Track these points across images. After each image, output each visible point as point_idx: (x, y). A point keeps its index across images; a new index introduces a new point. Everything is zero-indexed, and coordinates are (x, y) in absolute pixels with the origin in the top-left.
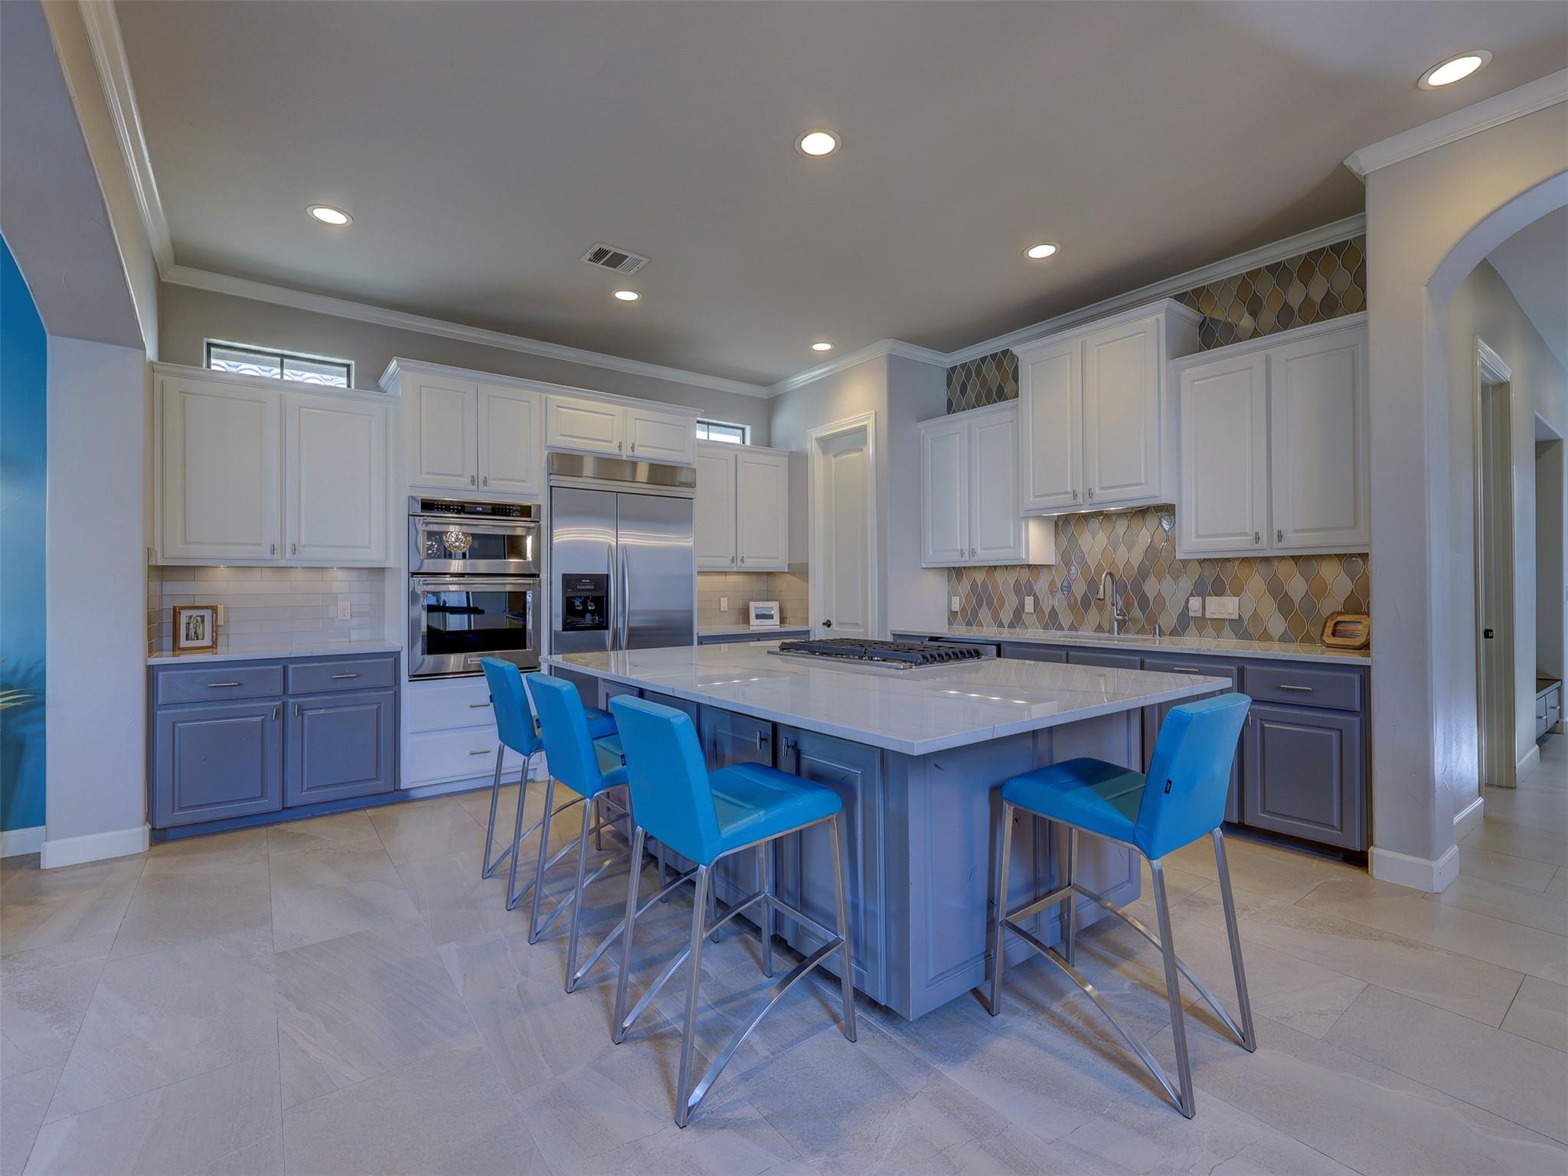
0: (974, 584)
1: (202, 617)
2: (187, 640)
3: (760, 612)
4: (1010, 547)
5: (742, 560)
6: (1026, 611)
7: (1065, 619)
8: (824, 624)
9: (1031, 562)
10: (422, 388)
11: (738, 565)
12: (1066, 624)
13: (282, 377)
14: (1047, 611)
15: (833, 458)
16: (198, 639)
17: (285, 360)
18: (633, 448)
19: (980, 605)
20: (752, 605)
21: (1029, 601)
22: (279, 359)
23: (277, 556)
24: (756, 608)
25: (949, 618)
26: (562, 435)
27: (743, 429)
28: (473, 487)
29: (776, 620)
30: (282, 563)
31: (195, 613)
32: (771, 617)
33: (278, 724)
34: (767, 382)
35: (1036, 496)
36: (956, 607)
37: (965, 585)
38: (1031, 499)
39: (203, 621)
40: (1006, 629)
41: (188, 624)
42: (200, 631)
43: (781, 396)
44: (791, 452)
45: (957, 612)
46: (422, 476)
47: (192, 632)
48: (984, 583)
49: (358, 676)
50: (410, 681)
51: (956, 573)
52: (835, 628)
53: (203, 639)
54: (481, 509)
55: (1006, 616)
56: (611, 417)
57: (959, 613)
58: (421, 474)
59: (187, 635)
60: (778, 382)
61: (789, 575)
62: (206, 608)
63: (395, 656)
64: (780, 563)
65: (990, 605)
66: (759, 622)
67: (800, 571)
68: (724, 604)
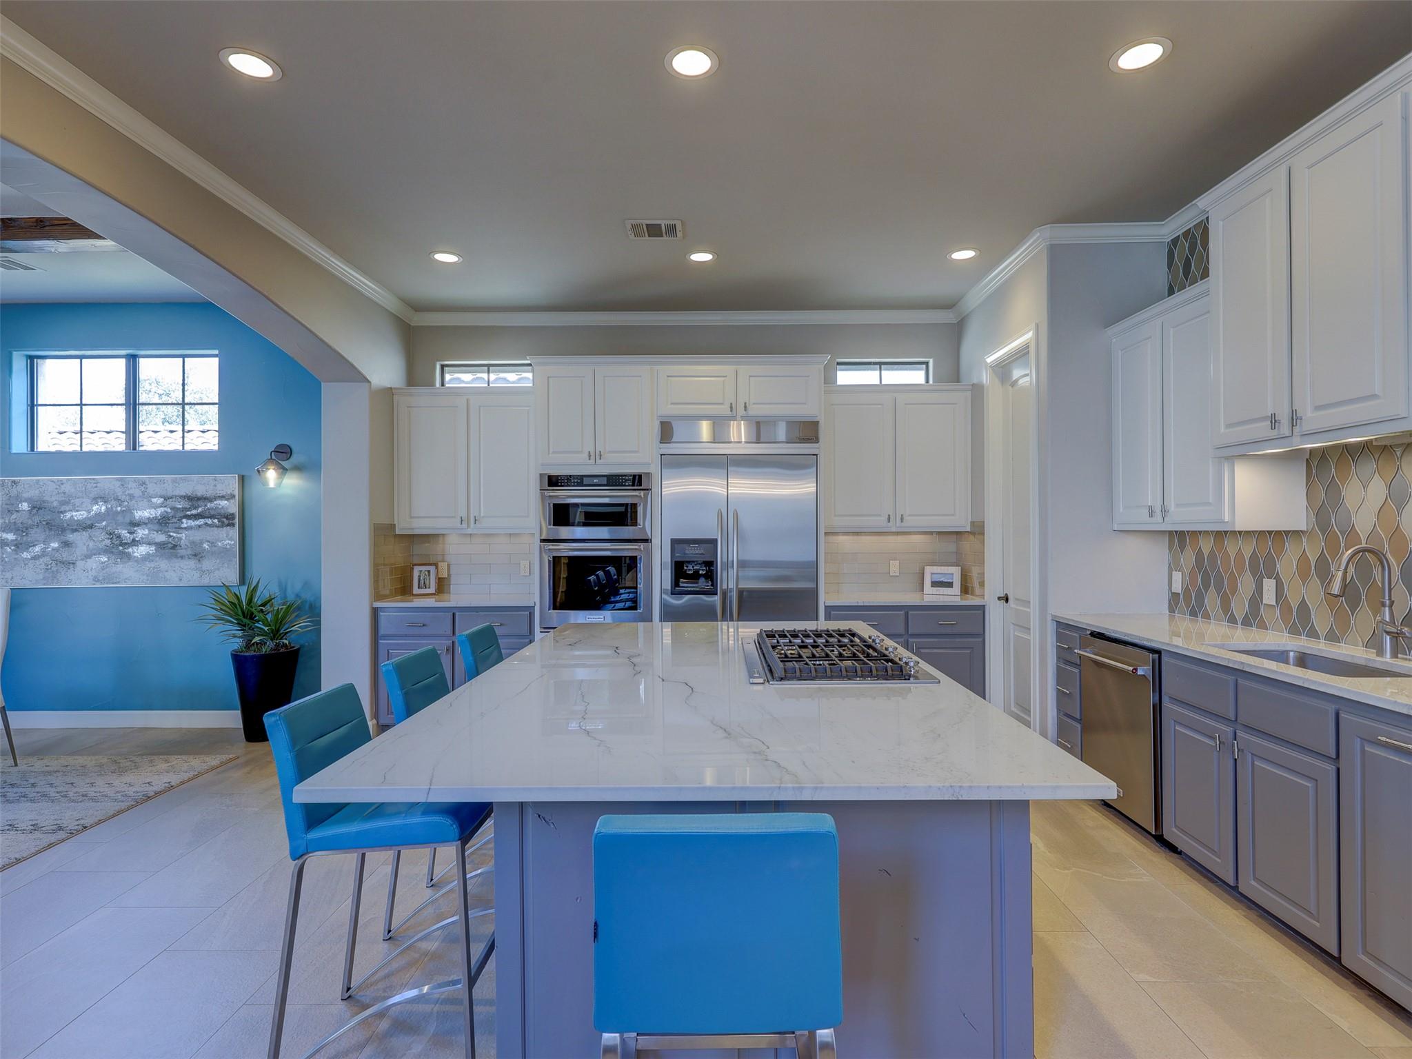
0: (1199, 555)
1: (429, 571)
2: (419, 588)
3: (937, 578)
4: (1208, 504)
5: (902, 520)
6: (1264, 602)
7: (1322, 620)
8: (999, 598)
9: (1237, 529)
10: (550, 379)
11: (898, 525)
12: (1322, 629)
13: (489, 385)
14: (1295, 605)
15: (1010, 387)
16: (426, 588)
17: (491, 368)
18: (745, 407)
19: (1206, 586)
20: (929, 570)
21: (1269, 585)
22: (486, 368)
23: (464, 525)
24: (932, 574)
25: (1170, 603)
26: (672, 404)
27: (927, 364)
28: (589, 461)
29: (957, 589)
30: (469, 531)
31: (424, 568)
32: (950, 585)
33: (450, 656)
34: (949, 305)
35: (1228, 426)
36: (1177, 587)
37: (1188, 558)
38: (1222, 430)
39: (429, 575)
40: (1239, 626)
41: (419, 576)
42: (427, 583)
43: (968, 315)
44: (973, 385)
45: (1179, 594)
46: (550, 455)
47: (422, 582)
48: (1212, 553)
49: (501, 625)
50: (541, 632)
51: (1179, 539)
52: (1013, 606)
53: (429, 588)
54: (595, 481)
55: (1240, 607)
56: (723, 379)
57: (1181, 597)
58: (549, 454)
59: (419, 585)
60: (957, 303)
61: (972, 537)
62: (431, 565)
63: (530, 610)
64: (961, 521)
65: (1219, 588)
66: (935, 590)
67: (978, 530)
68: (895, 568)
